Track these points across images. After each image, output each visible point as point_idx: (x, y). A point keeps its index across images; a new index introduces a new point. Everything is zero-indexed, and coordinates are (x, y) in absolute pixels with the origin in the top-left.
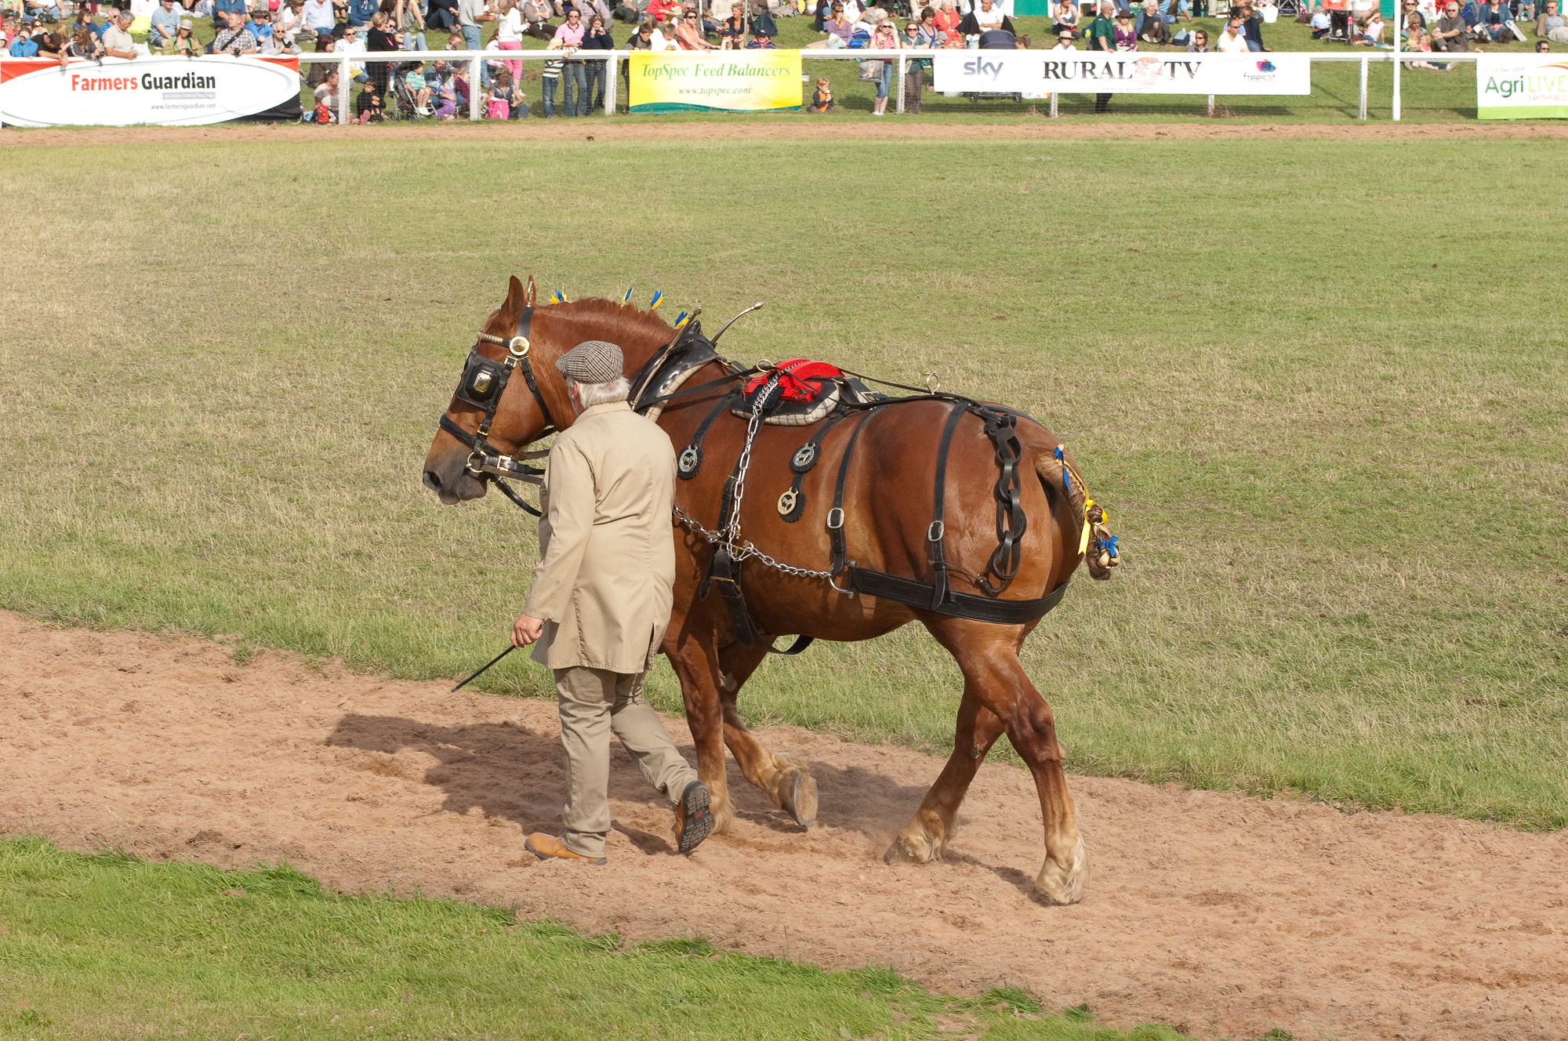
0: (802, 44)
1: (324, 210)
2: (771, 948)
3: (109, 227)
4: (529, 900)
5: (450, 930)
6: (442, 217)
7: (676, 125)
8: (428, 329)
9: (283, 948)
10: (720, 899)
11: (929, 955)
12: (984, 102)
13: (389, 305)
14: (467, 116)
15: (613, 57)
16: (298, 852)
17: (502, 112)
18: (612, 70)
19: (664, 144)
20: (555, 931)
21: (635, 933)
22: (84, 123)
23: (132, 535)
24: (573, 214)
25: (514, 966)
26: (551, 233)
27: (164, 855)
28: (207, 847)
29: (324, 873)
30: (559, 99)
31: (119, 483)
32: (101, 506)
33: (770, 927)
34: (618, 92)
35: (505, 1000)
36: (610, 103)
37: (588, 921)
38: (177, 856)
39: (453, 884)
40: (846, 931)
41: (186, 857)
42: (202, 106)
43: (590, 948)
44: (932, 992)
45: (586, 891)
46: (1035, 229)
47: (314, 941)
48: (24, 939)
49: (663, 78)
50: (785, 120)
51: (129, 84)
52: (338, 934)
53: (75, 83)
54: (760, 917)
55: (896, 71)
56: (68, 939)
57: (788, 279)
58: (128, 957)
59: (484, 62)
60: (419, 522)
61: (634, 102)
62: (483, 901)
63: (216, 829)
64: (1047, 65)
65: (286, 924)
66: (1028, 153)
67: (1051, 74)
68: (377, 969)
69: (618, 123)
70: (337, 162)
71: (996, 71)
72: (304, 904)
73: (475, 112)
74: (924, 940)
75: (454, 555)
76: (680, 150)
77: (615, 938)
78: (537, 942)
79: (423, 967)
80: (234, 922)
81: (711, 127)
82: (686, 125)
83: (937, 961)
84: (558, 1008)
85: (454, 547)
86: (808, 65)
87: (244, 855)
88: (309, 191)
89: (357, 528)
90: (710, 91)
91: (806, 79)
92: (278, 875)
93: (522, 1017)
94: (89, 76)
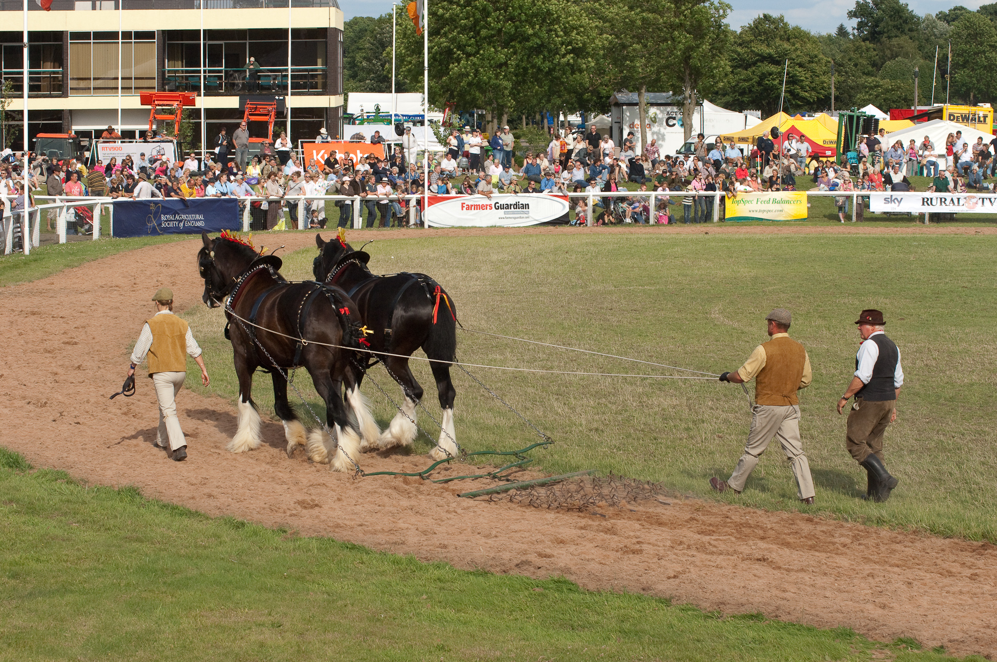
0: (808, 189)
1: (581, 267)
2: (793, 618)
3: (478, 274)
4: (678, 594)
5: (640, 608)
6: (636, 270)
7: (747, 227)
8: (630, 323)
9: (561, 616)
10: (769, 595)
11: (868, 622)
12: (894, 217)
13: (612, 311)
14: (649, 222)
15: (718, 194)
16: (568, 571)
17: (665, 221)
18: (717, 201)
19: (742, 236)
20: (689, 610)
21: (728, 611)
22: (467, 226)
23: (490, 419)
24: (698, 269)
25: (671, 626)
26: (688, 278)
27: (504, 571)
28: (525, 568)
29: (580, 581)
30: (692, 214)
31: (483, 395)
32: (475, 406)
33: (793, 608)
34: (720, 211)
35: (666, 642)
37: (705, 605)
38: (511, 572)
39: (641, 587)
40: (828, 610)
41: (514, 573)
42: (523, 218)
43: (706, 617)
44: (869, 639)
45: (705, 590)
46: (918, 277)
47: (575, 613)
48: (438, 611)
49: (741, 205)
50: (799, 224)
51: (488, 207)
52: (587, 610)
53: (463, 207)
54: (788, 603)
56: (459, 611)
57: (801, 300)
58: (487, 619)
59: (656, 198)
60: (626, 415)
61: (727, 216)
62: (656, 594)
63: (530, 559)
64: (923, 199)
65: (562, 605)
66: (914, 241)
67: (925, 203)
68: (605, 626)
69: (720, 226)
70: (587, 244)
71: (899, 202)
72: (571, 595)
73: (652, 221)
74: (866, 614)
75: (643, 430)
76: (749, 239)
77: (719, 613)
78: (681, 614)
79: (627, 626)
80: (538, 603)
81: (764, 228)
82: (752, 227)
83: (872, 624)
84: (691, 645)
85: (642, 426)
86: (810, 199)
87: (542, 572)
88: (573, 257)
89: (597, 417)
90: (764, 211)
91: (809, 205)
92: (559, 582)
93: (674, 650)
94: (470, 203)
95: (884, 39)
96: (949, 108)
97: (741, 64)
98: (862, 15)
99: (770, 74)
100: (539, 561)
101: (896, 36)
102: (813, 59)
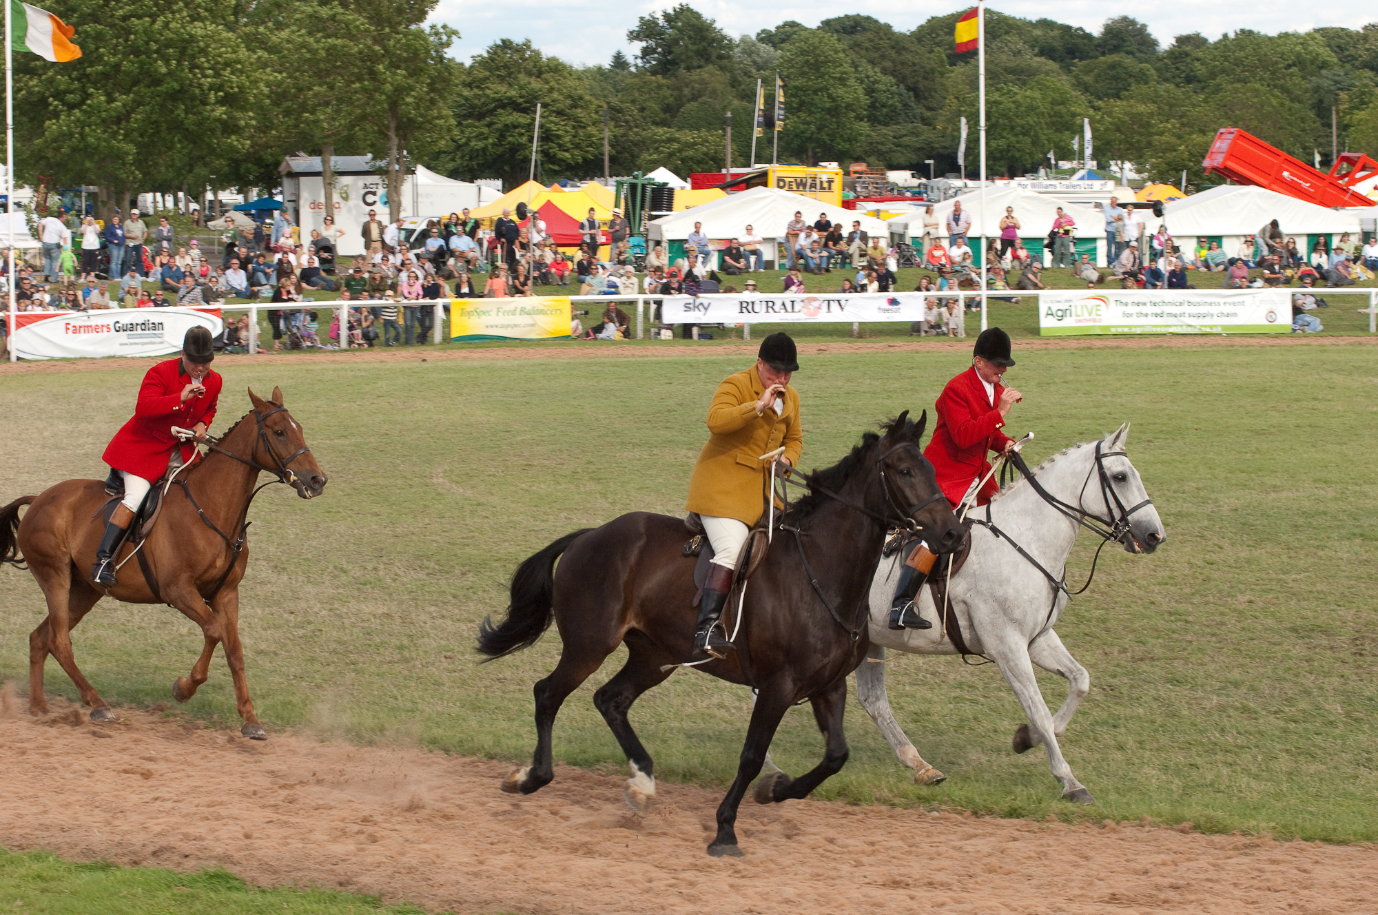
3: (91, 428)
4: (391, 890)
7: (485, 351)
10: (525, 887)
15: (440, 302)
16: (227, 859)
18: (440, 313)
19: (476, 364)
22: (73, 356)
24: (413, 413)
26: (398, 427)
27: (135, 862)
28: (165, 856)
29: (247, 874)
33: (560, 906)
34: (443, 327)
36: (437, 335)
37: (432, 904)
38: (145, 863)
39: (337, 880)
40: (613, 907)
41: (151, 863)
42: (155, 343)
45: (431, 883)
49: (474, 317)
50: (560, 345)
51: (105, 329)
53: (67, 329)
54: (553, 899)
55: (636, 310)
60: (310, 627)
61: (454, 334)
62: (359, 891)
63: (172, 844)
64: (741, 304)
66: (729, 365)
67: (744, 310)
69: (444, 350)
71: (706, 309)
72: (235, 895)
76: (487, 368)
81: (509, 351)
82: (491, 350)
86: (575, 306)
87: (190, 863)
88: (229, 400)
90: (508, 326)
91: (574, 316)
92: (216, 876)
94: (77, 324)
95: (682, 71)
96: (776, 170)
97: (473, 112)
98: (647, 36)
99: (515, 127)
100: (186, 847)
101: (700, 67)
102: (576, 102)
